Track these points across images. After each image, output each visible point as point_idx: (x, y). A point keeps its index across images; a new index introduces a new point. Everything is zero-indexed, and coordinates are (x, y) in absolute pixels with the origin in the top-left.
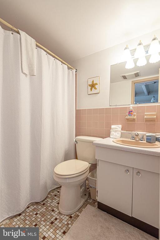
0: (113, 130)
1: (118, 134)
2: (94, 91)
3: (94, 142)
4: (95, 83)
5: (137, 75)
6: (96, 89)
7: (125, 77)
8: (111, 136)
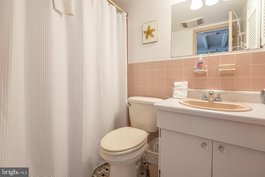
0: (177, 89)
1: (183, 93)
2: (150, 39)
3: (154, 104)
4: (151, 28)
5: (200, 22)
6: (152, 36)
7: (185, 25)
8: (174, 96)
